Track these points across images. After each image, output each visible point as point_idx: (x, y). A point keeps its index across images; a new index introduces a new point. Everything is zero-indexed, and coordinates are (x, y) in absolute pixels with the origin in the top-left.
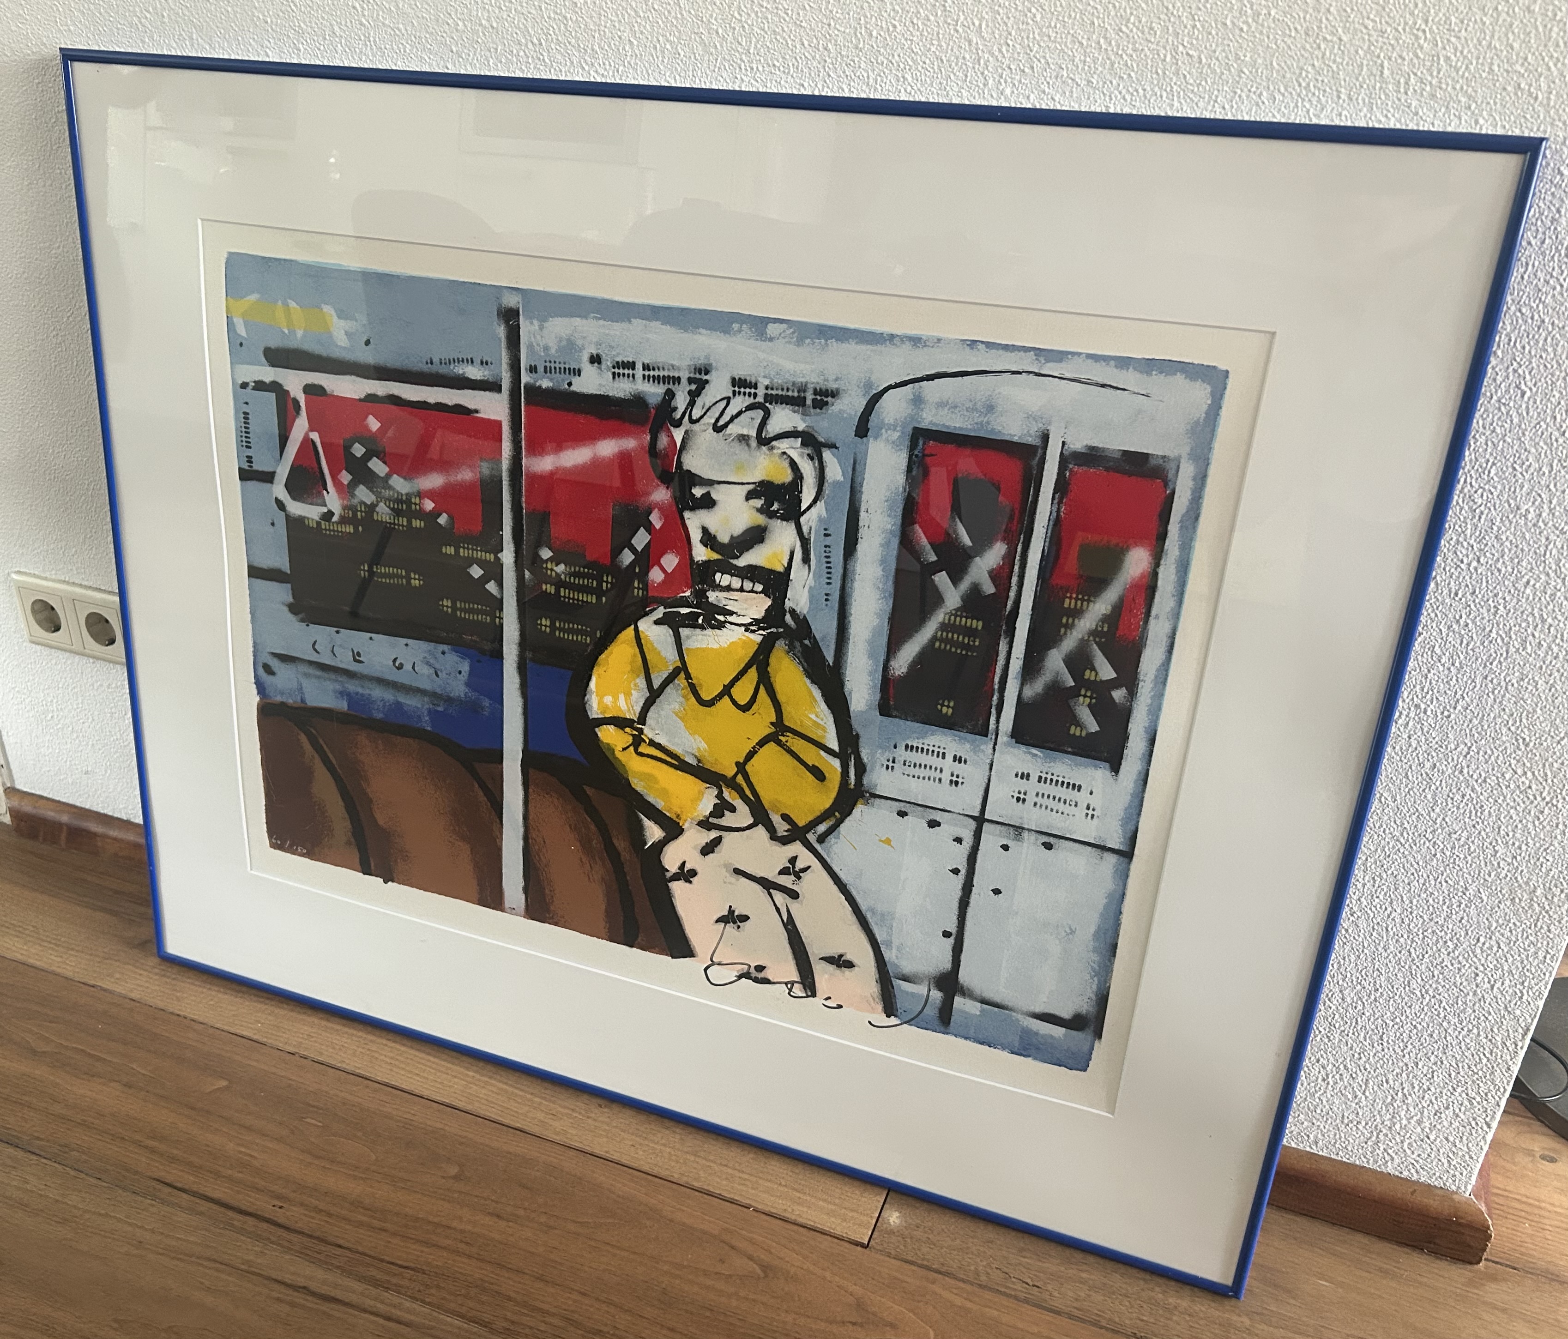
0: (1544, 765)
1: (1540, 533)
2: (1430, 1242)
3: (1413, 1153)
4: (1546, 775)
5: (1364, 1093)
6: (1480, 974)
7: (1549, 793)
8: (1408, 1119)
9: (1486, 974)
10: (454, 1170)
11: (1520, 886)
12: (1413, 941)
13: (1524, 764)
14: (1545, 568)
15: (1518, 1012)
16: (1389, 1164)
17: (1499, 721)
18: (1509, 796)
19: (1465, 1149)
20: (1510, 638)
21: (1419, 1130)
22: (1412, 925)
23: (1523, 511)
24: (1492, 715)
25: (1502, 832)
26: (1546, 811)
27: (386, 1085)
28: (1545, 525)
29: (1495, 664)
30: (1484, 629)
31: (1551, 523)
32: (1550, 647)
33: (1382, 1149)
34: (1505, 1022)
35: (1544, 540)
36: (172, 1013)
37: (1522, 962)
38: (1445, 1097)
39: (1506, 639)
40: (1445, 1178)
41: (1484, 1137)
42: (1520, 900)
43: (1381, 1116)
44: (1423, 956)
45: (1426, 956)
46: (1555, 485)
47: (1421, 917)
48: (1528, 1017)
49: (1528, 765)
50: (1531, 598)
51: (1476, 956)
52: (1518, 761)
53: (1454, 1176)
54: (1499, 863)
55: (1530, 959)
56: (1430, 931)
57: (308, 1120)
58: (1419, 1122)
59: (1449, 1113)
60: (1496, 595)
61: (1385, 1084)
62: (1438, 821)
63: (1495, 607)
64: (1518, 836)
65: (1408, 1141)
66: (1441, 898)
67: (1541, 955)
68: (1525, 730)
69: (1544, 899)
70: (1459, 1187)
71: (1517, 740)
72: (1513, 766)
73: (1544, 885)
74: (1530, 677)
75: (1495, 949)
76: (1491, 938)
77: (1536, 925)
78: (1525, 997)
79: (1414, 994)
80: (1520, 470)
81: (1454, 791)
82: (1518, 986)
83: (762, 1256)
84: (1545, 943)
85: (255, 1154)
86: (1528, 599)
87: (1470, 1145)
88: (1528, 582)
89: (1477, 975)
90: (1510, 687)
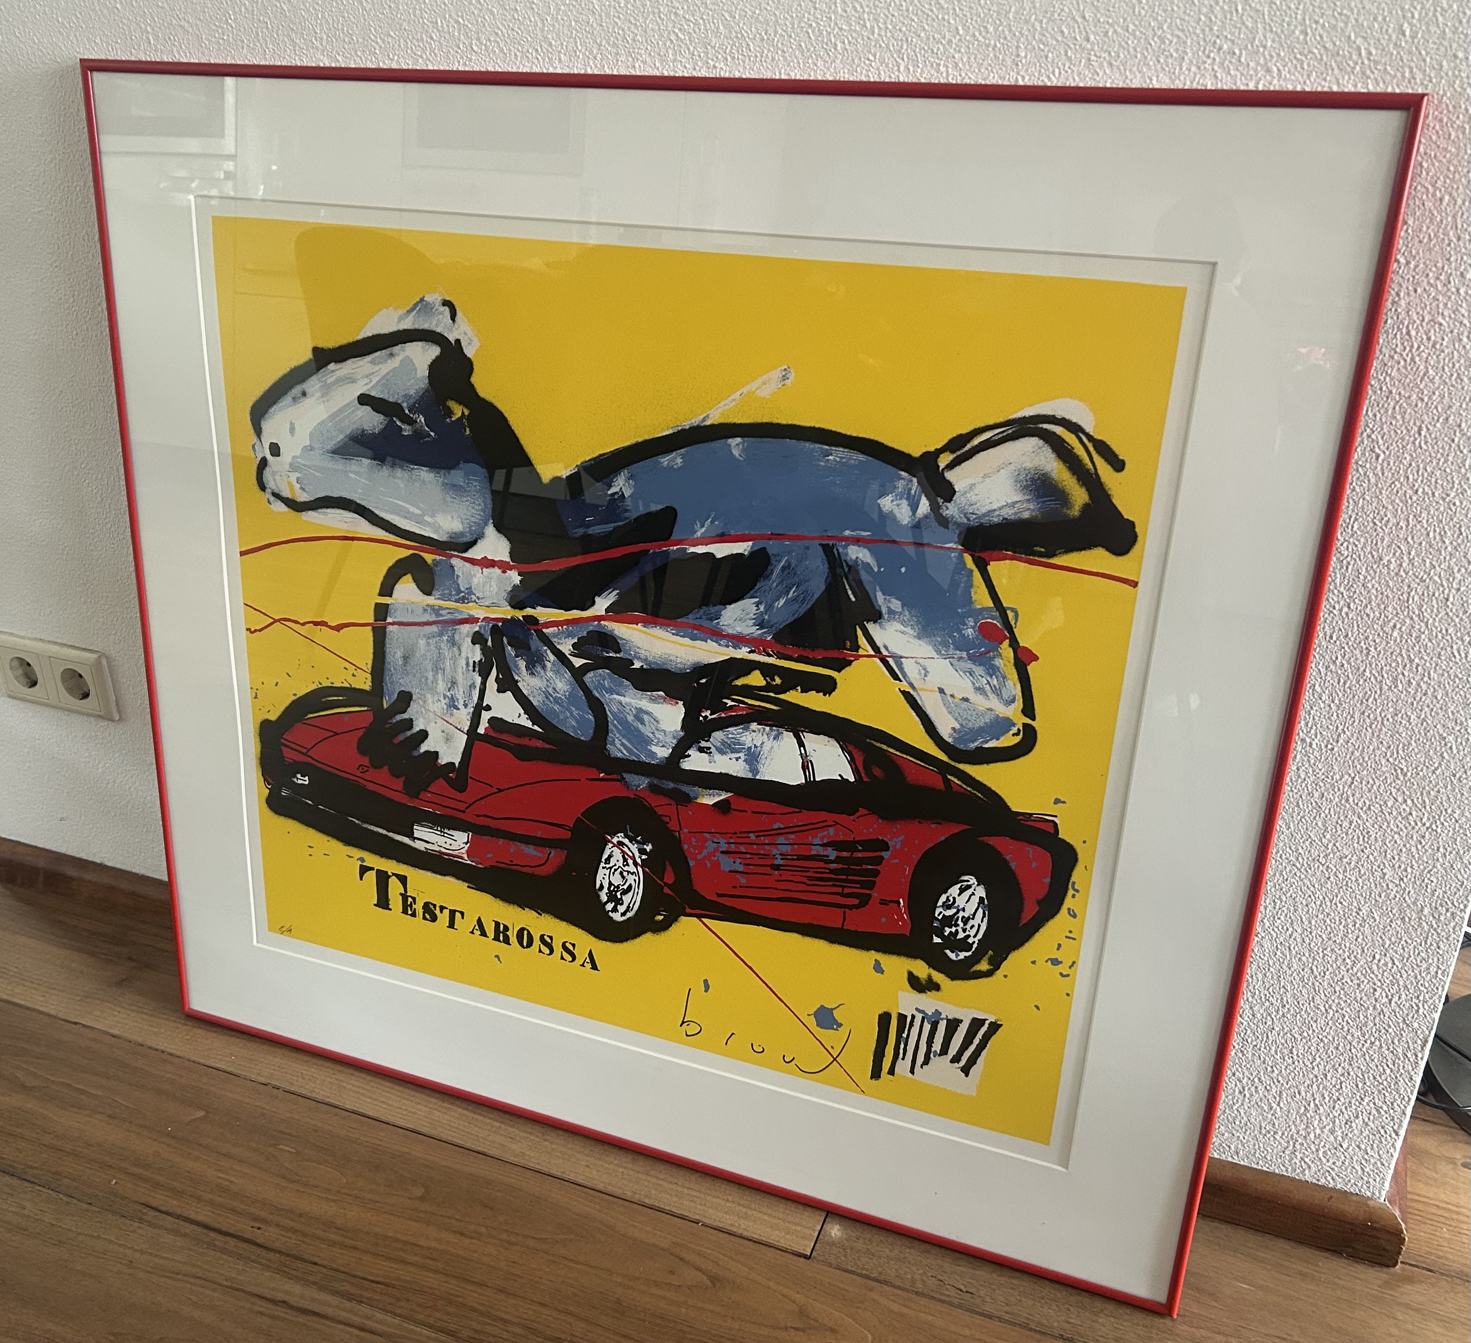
0: (1422, 794)
1: (1402, 582)
2: (1348, 1247)
3: (1328, 1161)
4: (1424, 802)
5: (1278, 1105)
6: (1378, 989)
7: (1429, 819)
8: (1322, 1129)
9: (1383, 990)
10: (419, 1192)
11: (1408, 906)
12: (1314, 959)
13: (1404, 792)
14: (1408, 613)
15: (1416, 1025)
16: (1307, 1171)
17: (1378, 752)
18: (1392, 822)
19: (1377, 1156)
20: (1383, 676)
21: (1332, 1138)
22: (1313, 944)
23: (1385, 561)
24: (1371, 748)
25: (1389, 856)
26: (1427, 836)
27: (354, 1112)
28: (1407, 574)
29: (1370, 700)
30: (1358, 669)
31: (1411, 573)
32: (1418, 685)
33: (1299, 1157)
34: (1404, 1035)
35: (1406, 588)
36: (150, 1048)
37: (1416, 978)
38: (1354, 1107)
39: (1379, 679)
40: (1360, 1185)
41: (1393, 1145)
42: (1410, 919)
43: (1296, 1126)
44: (1325, 973)
45: (1327, 973)
46: (1413, 538)
47: (1320, 936)
48: (1425, 1029)
49: (1407, 793)
50: (1398, 640)
51: (1373, 973)
52: (1398, 790)
53: (1368, 1182)
54: (1387, 885)
55: (1423, 975)
56: (1329, 949)
57: (281, 1147)
58: (1332, 1132)
59: (1359, 1121)
60: (1367, 638)
61: (1297, 1095)
62: (1330, 846)
63: (1367, 648)
64: (1403, 859)
65: (1322, 1150)
66: (1337, 919)
67: (1433, 970)
68: (1403, 761)
69: (1431, 918)
70: (1373, 1193)
71: (1395, 770)
72: (1394, 794)
73: (1430, 905)
74: (1403, 712)
75: (1390, 965)
76: (1385, 955)
77: (1426, 942)
78: (1421, 1011)
79: (1318, 1009)
80: (1380, 525)
81: (1342, 818)
82: (1414, 1000)
83: (710, 1268)
84: (1436, 959)
85: (232, 1179)
86: (1395, 641)
87: (1381, 1152)
88: (1395, 626)
89: (1375, 990)
90: (1385, 722)
